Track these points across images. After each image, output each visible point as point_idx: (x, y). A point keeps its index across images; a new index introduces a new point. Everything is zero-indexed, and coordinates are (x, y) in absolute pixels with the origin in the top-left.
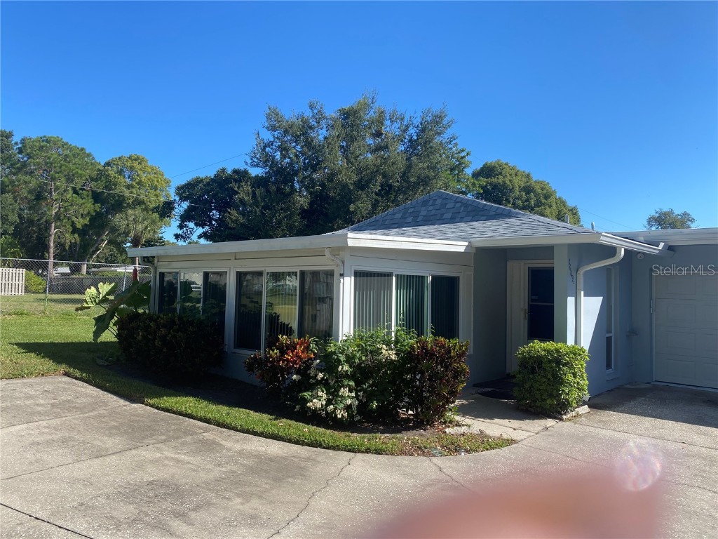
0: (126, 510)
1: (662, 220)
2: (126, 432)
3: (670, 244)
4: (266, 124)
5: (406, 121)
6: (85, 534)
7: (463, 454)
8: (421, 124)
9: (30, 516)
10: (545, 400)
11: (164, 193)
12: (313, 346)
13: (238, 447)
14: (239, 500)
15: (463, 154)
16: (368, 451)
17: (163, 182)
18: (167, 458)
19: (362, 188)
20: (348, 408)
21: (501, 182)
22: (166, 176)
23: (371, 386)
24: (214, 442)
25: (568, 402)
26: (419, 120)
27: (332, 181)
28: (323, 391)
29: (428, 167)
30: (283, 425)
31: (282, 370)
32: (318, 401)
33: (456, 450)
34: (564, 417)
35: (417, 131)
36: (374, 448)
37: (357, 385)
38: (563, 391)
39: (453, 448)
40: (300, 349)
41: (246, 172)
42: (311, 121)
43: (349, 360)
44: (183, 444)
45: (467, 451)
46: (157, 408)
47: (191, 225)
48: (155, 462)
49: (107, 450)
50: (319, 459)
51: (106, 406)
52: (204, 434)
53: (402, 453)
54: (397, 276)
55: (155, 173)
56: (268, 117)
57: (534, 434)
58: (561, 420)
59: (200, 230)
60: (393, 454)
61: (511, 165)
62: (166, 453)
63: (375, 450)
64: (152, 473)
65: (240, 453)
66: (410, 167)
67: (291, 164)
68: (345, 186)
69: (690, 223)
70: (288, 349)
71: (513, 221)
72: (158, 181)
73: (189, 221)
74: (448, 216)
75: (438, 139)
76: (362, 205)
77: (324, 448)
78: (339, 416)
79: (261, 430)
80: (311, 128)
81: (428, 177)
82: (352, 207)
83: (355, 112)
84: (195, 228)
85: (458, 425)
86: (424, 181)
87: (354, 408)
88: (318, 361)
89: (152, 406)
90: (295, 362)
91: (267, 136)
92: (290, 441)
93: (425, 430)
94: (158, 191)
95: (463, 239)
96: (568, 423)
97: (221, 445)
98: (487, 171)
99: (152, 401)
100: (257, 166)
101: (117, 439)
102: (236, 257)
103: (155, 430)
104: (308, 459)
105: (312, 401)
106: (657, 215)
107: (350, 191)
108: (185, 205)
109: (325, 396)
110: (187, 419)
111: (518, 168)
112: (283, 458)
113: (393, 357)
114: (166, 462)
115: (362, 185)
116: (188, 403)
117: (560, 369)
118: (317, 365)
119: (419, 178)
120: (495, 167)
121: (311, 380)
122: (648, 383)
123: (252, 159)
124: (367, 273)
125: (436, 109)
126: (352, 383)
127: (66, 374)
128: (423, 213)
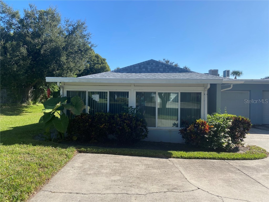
74: (161, 70)
88: (216, 128)
102: (135, 85)
127: (80, 152)
128: (149, 68)
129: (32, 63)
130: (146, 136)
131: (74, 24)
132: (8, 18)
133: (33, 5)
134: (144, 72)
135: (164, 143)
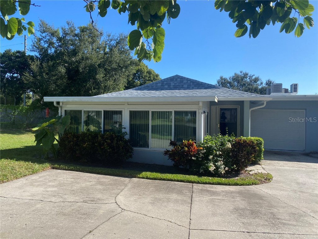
74: (186, 86)
100: (34, 51)
102: (129, 103)
113: (231, 147)
121: (199, 159)
127: (53, 168)
128: (172, 84)
129: (68, 82)
130: (131, 156)
131: (116, 38)
132: (48, 37)
133: (70, 22)
134: (167, 89)
135: (157, 165)
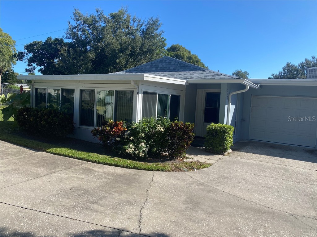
0: (68, 202)
1: (238, 74)
2: (44, 165)
3: (261, 85)
4: (74, 18)
5: (141, 22)
6: (56, 214)
7: (195, 170)
8: (148, 24)
9: (22, 208)
10: (218, 147)
11: (12, 48)
12: (125, 125)
13: (101, 170)
14: (117, 195)
15: (163, 40)
16: (158, 170)
17: (11, 42)
18: (71, 177)
19: (122, 52)
20: (144, 152)
21: (179, 54)
22: (13, 39)
23: (152, 142)
24: (89, 169)
25: (227, 148)
26: (147, 22)
27: (107, 47)
28: (132, 145)
29: (152, 45)
30: (116, 160)
31: (112, 135)
32: (130, 149)
33: (192, 168)
34: (225, 154)
35: (146, 27)
36: (160, 169)
37: (147, 142)
38: (226, 144)
39: (191, 167)
40: (120, 126)
41: (62, 40)
42: (97, 18)
43: (143, 131)
44: (75, 170)
45: (197, 169)
46: (52, 153)
47: (34, 65)
48: (67, 178)
49: (40, 174)
50: (140, 174)
51: (26, 153)
52: (82, 165)
53: (172, 170)
54: (159, 94)
55: (7, 37)
56: (75, 14)
57: (216, 161)
58: (224, 155)
59: (39, 68)
60: (169, 171)
61: (183, 47)
62: (70, 174)
63: (161, 170)
64: (69, 185)
65: (104, 173)
66: (143, 44)
67: (86, 38)
68: (114, 50)
69: (247, 76)
70: (114, 126)
71: (201, 72)
72: (9, 41)
73: (33, 63)
74: (172, 68)
75: (155, 32)
76: (122, 61)
77: (139, 169)
78: (141, 155)
79: (109, 162)
80: (97, 21)
81: (152, 49)
82: (118, 61)
83: (119, 16)
84: (36, 66)
85: (187, 158)
86: (150, 51)
87: (146, 152)
88: (129, 132)
89: (49, 152)
90: (118, 132)
91: (74, 23)
92: (123, 167)
93: (175, 160)
94: (9, 46)
95: (184, 79)
96: (226, 156)
97: (93, 170)
98: (173, 49)
99: (49, 150)
100: (69, 38)
101: (42, 169)
102: (79, 82)
103: (58, 164)
104: (135, 174)
105: (128, 149)
106: (236, 72)
107: (117, 53)
108: (30, 55)
109: (133, 147)
110: (70, 158)
111: (186, 48)
112: (125, 174)
113: (162, 130)
114: (73, 179)
115: (122, 51)
116: (66, 151)
117: (225, 135)
118: (129, 133)
119: (147, 49)
120: (177, 47)
121: (125, 140)
122: (247, 140)
123: (66, 35)
124: (148, 93)
125: (154, 18)
126: (145, 141)
128: (160, 66)
132: (81, 25)
134: (153, 71)
